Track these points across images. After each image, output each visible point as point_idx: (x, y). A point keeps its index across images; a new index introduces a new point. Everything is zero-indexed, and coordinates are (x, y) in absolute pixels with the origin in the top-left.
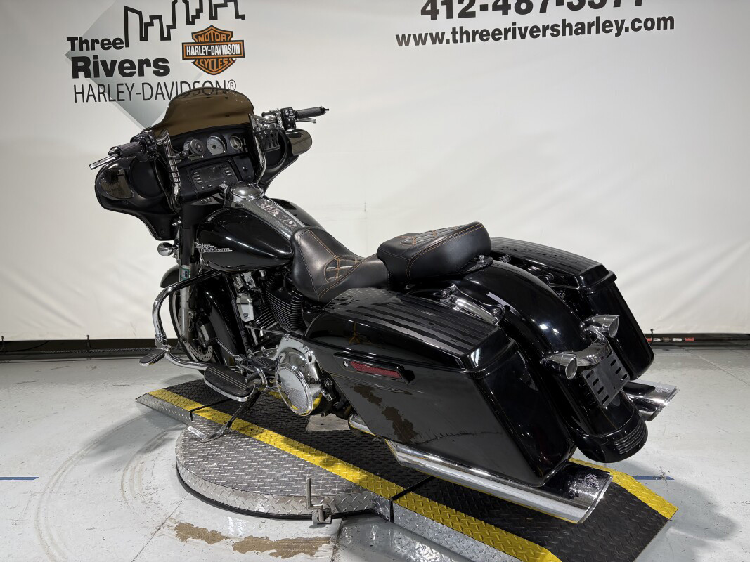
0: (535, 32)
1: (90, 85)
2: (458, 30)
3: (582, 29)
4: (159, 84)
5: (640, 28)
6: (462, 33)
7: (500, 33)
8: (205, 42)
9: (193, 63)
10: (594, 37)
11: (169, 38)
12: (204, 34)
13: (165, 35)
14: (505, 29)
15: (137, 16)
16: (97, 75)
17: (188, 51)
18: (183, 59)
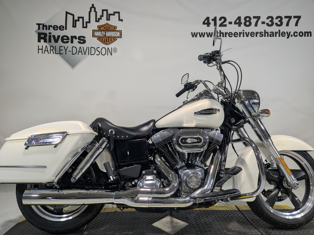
0: (253, 34)
1: (46, 46)
2: (219, 32)
3: (272, 34)
4: (80, 47)
5: (297, 36)
6: (221, 33)
7: (237, 34)
8: (103, 30)
9: (97, 39)
10: (277, 38)
11: (86, 27)
12: (103, 26)
13: (85, 26)
14: (240, 33)
15: (72, 16)
16: (50, 41)
17: (95, 33)
18: (93, 37)
